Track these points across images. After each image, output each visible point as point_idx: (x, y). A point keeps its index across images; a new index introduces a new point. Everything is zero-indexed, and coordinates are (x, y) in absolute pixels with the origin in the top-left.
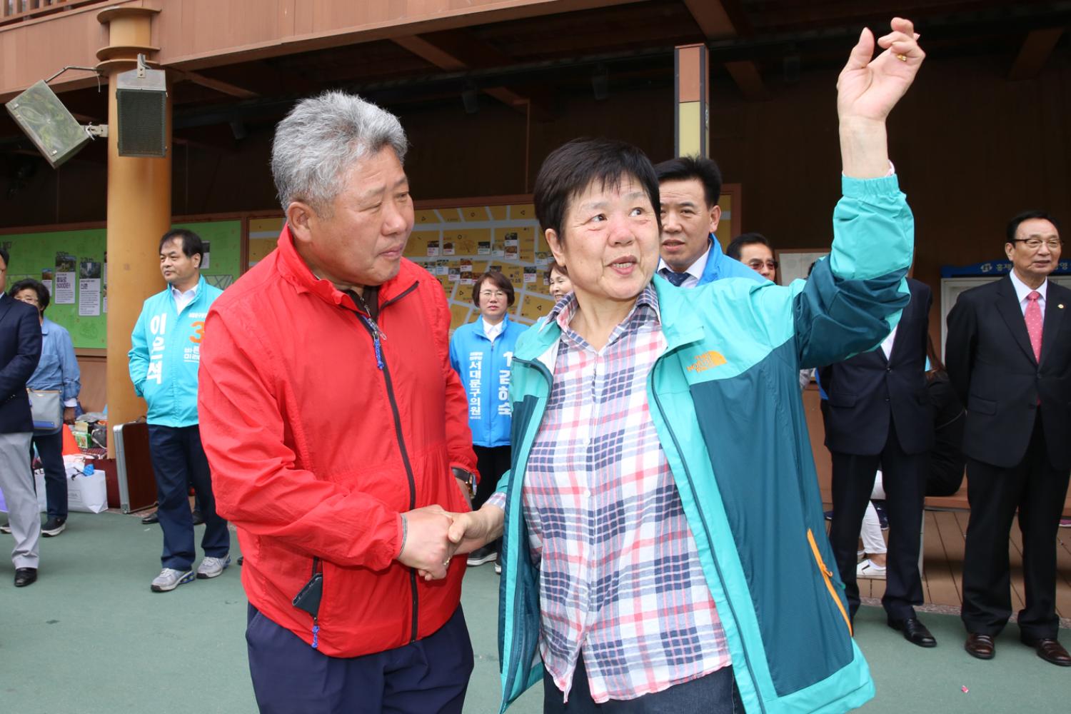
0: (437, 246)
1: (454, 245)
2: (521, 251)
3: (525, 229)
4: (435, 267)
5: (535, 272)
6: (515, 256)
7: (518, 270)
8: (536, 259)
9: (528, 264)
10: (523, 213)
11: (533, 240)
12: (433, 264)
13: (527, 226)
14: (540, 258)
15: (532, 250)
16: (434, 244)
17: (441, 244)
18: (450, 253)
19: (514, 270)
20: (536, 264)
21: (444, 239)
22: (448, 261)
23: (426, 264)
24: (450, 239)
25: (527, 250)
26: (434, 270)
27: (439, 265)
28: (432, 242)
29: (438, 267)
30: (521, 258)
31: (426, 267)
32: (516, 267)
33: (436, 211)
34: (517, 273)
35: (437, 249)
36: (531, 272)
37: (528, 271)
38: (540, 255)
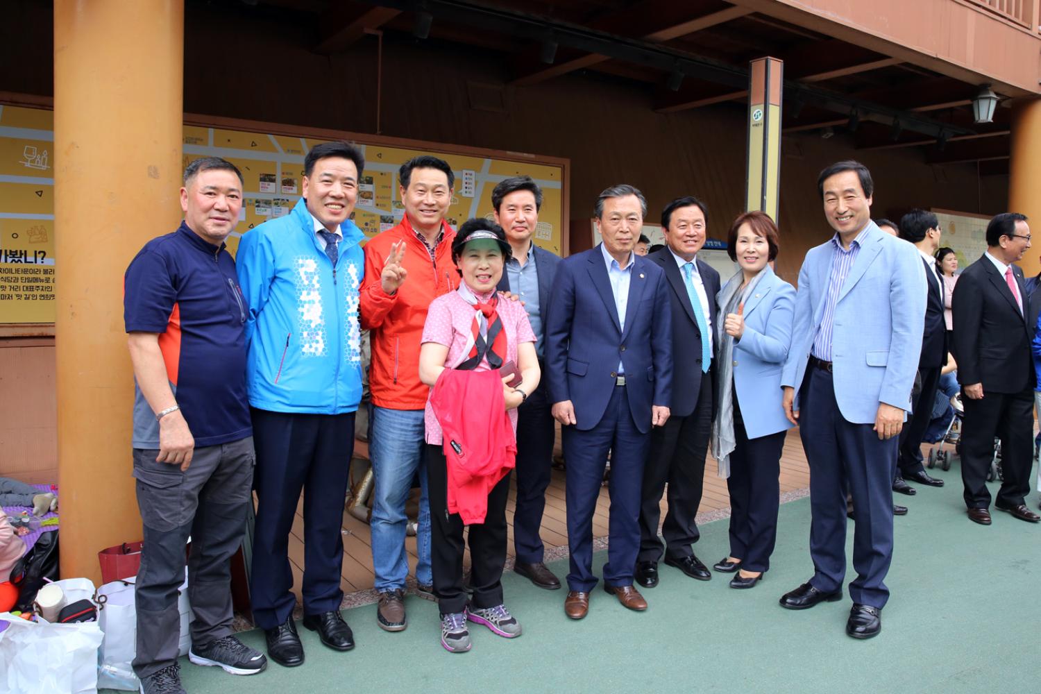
0: (273, 181)
1: (295, 181)
2: (377, 197)
3: (382, 174)
4: (270, 207)
5: (392, 222)
6: (370, 203)
7: (374, 218)
8: (394, 208)
9: (386, 214)
10: (380, 156)
11: (390, 187)
12: (268, 203)
13: (383, 171)
14: (397, 207)
15: (390, 198)
16: (269, 178)
17: (279, 178)
18: (291, 192)
19: (371, 218)
20: (393, 214)
21: (283, 173)
22: (288, 200)
23: (257, 202)
24: (291, 174)
25: (384, 198)
26: (269, 210)
27: (276, 204)
28: (267, 175)
29: (274, 207)
30: (377, 205)
31: (258, 206)
32: (373, 215)
33: (271, 137)
34: (373, 221)
35: (273, 184)
36: (387, 222)
37: (384, 220)
38: (398, 204)
